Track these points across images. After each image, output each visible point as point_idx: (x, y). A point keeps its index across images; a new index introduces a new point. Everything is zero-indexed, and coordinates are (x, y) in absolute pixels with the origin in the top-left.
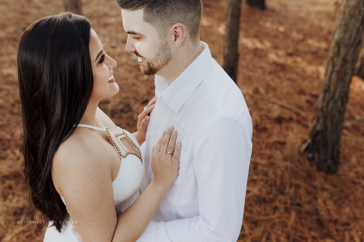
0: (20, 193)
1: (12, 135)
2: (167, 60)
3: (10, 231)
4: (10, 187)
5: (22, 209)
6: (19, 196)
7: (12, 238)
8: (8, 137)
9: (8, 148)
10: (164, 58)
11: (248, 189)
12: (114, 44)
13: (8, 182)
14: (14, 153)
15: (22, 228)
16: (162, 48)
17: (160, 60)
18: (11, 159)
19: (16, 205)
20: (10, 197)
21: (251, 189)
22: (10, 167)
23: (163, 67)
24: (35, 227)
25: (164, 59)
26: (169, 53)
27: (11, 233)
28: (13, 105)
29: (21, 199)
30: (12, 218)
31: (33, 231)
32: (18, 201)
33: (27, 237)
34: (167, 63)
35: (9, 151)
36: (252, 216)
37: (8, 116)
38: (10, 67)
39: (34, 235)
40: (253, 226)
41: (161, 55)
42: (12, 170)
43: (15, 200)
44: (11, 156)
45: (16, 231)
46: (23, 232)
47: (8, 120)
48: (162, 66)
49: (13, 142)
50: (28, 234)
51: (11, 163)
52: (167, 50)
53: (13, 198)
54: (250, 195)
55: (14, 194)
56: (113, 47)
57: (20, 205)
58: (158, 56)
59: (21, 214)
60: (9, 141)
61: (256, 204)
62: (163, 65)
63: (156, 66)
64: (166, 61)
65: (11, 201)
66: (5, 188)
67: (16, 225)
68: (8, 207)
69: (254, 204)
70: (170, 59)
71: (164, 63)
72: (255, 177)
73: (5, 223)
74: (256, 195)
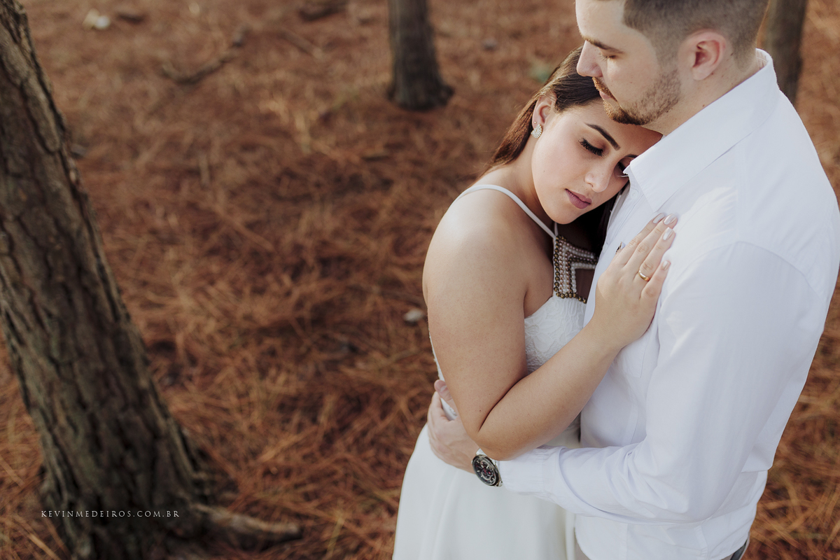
0: (291, 365)
1: (277, 243)
2: (669, 103)
3: (271, 440)
4: (273, 353)
5: (295, 399)
6: (289, 371)
7: (276, 456)
8: (269, 246)
9: (269, 270)
10: (664, 99)
11: (805, 399)
12: (490, 41)
13: (269, 342)
14: (280, 282)
15: (293, 438)
16: (661, 82)
17: (652, 104)
18: (274, 294)
19: (284, 390)
20: (273, 372)
21: (814, 401)
22: (273, 310)
23: (658, 116)
24: (320, 437)
25: (662, 102)
26: (676, 91)
27: (274, 446)
28: (278, 180)
29: (293, 378)
30: (276, 416)
31: (315, 446)
32: (287, 382)
33: (305, 457)
34: (667, 109)
35: (270, 278)
36: (811, 465)
37: (268, 203)
38: (273, 97)
39: (317, 454)
40: (811, 489)
41: (658, 95)
42: (275, 317)
43: (282, 378)
44: (275, 287)
45: (285, 443)
46: (297, 446)
47: (268, 211)
48: (655, 115)
49: (277, 259)
50: (306, 451)
51: (274, 302)
52: (671, 85)
53: (278, 374)
54: (807, 415)
55: (279, 368)
56: (490, 49)
57: (292, 390)
58: (651, 97)
59: (293, 409)
60: (269, 255)
61: (823, 438)
62: (659, 113)
63: (642, 117)
64: (665, 106)
65: (274, 380)
66: (263, 353)
67: (283, 430)
68: (268, 393)
69: (817, 436)
70: (676, 101)
71: (662, 109)
72: (826, 373)
73: (263, 423)
74: (824, 416)
